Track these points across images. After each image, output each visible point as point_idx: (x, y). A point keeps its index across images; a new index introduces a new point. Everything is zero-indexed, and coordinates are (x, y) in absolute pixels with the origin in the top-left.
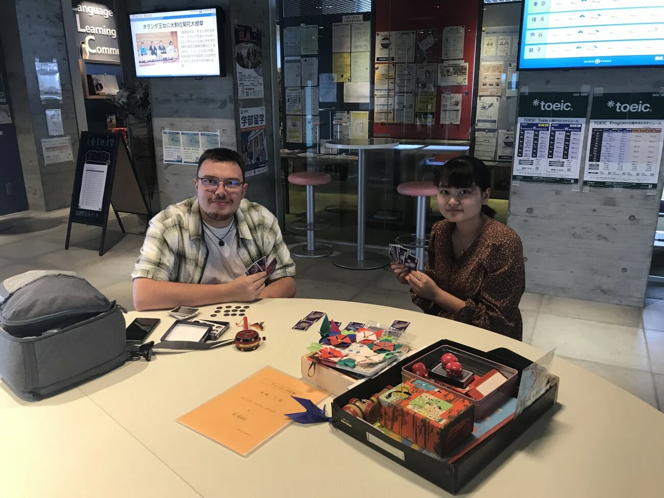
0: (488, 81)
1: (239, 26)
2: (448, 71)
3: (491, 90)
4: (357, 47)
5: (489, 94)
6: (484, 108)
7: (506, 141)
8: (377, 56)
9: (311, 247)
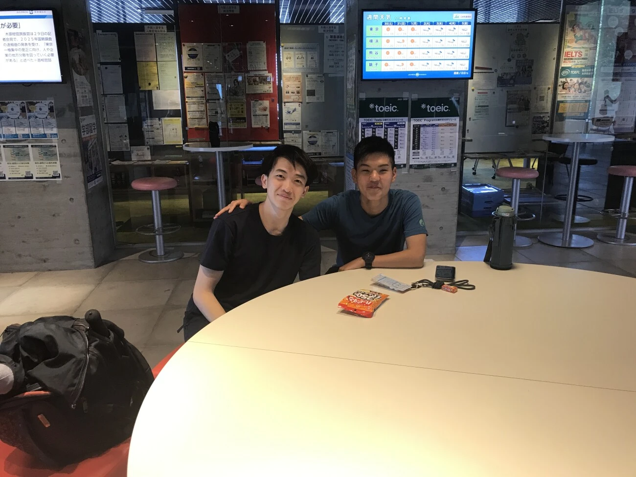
0: (290, 89)
1: (70, 30)
2: (255, 81)
3: (294, 97)
4: (163, 56)
5: (292, 100)
6: (289, 112)
7: (310, 140)
8: (184, 65)
9: (160, 251)
